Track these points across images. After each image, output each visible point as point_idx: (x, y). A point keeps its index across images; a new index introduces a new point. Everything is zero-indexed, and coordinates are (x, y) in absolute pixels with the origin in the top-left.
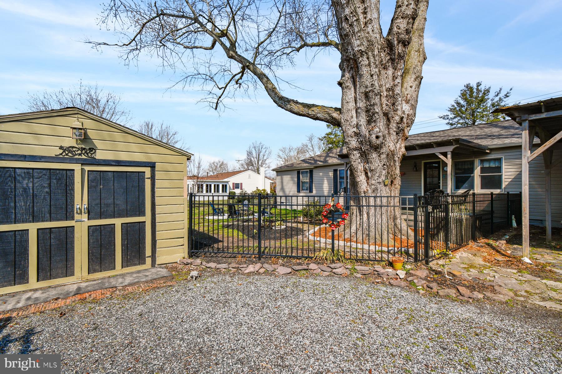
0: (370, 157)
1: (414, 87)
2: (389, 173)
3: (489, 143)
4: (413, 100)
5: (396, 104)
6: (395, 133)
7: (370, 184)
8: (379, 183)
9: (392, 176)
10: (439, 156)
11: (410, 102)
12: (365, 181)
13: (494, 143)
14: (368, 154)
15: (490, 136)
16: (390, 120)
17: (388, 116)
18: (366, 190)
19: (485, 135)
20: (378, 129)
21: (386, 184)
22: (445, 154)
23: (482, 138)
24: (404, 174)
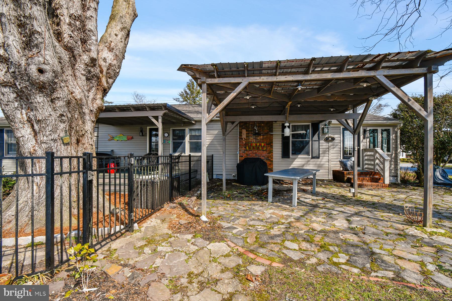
0: (32, 100)
1: (119, 37)
2: (73, 128)
3: (195, 116)
4: (118, 51)
5: (89, 42)
6: (84, 78)
7: (39, 141)
8: (55, 140)
9: (77, 132)
10: (152, 120)
11: (114, 51)
12: (31, 137)
13: (198, 117)
14: (30, 95)
15: (197, 112)
16: (76, 59)
17: (73, 52)
18: (32, 151)
19: (194, 111)
20: (41, 59)
21: (65, 141)
22: (156, 118)
23: (191, 113)
24: (132, 138)
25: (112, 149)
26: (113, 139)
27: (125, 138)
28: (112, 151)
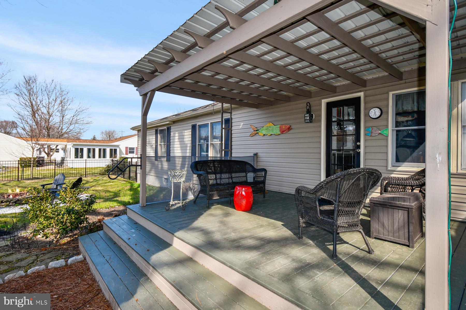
24: (289, 129)
25: (255, 151)
26: (258, 133)
27: (276, 130)
28: (256, 155)
